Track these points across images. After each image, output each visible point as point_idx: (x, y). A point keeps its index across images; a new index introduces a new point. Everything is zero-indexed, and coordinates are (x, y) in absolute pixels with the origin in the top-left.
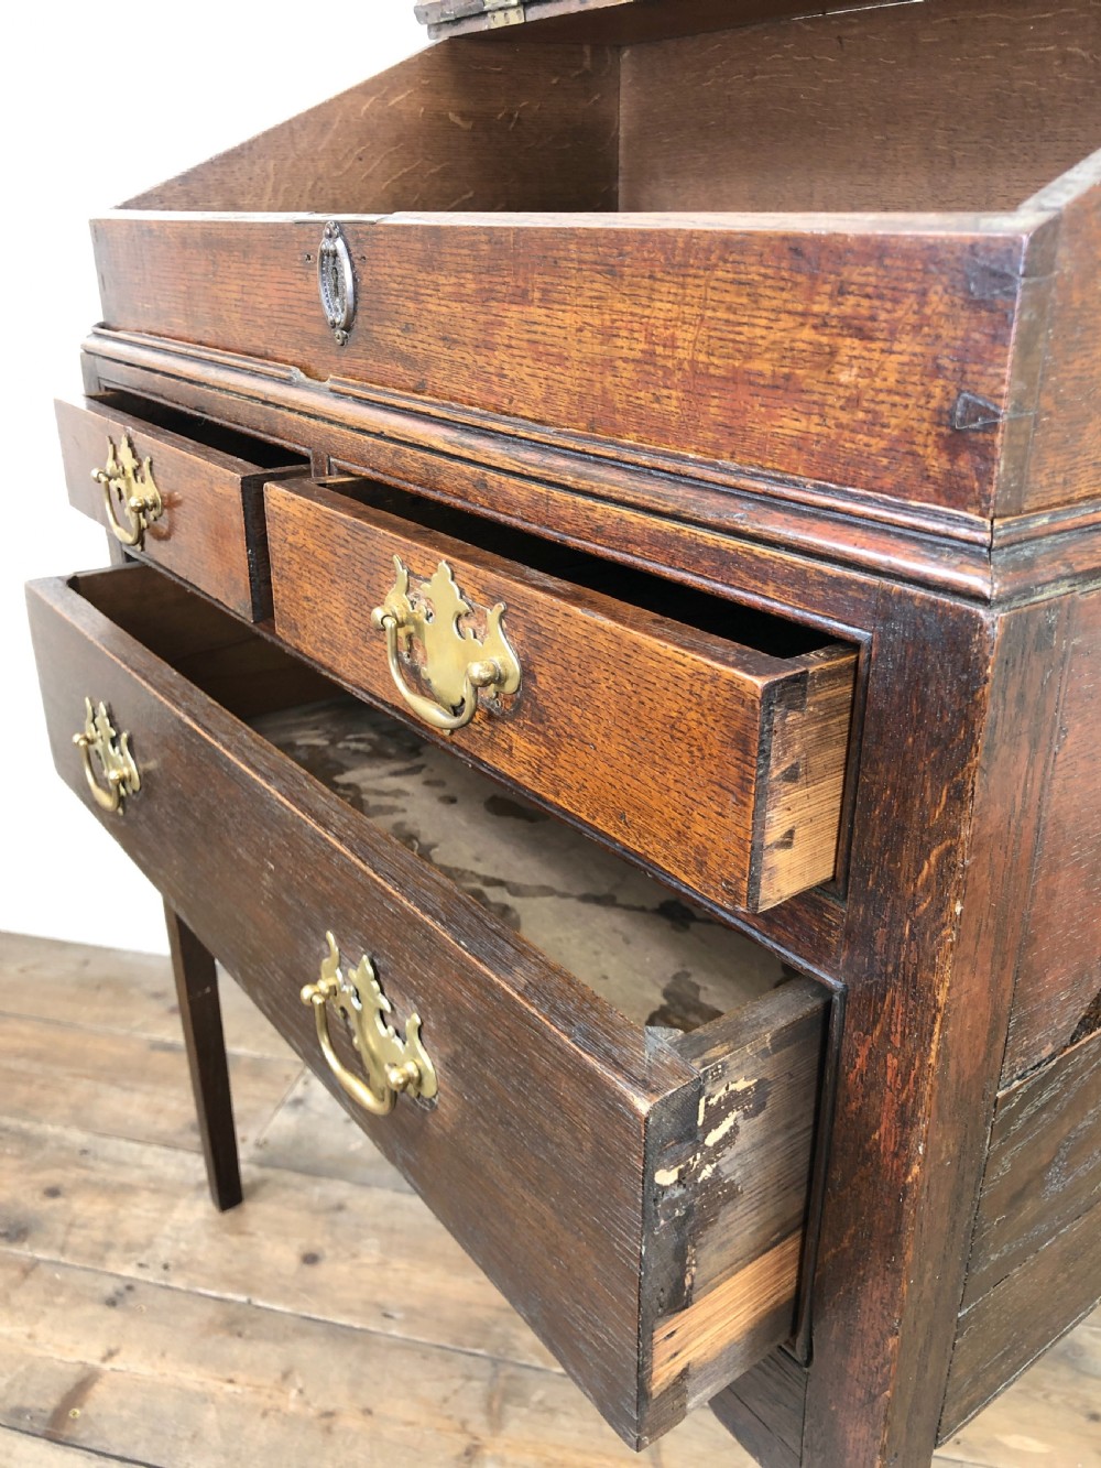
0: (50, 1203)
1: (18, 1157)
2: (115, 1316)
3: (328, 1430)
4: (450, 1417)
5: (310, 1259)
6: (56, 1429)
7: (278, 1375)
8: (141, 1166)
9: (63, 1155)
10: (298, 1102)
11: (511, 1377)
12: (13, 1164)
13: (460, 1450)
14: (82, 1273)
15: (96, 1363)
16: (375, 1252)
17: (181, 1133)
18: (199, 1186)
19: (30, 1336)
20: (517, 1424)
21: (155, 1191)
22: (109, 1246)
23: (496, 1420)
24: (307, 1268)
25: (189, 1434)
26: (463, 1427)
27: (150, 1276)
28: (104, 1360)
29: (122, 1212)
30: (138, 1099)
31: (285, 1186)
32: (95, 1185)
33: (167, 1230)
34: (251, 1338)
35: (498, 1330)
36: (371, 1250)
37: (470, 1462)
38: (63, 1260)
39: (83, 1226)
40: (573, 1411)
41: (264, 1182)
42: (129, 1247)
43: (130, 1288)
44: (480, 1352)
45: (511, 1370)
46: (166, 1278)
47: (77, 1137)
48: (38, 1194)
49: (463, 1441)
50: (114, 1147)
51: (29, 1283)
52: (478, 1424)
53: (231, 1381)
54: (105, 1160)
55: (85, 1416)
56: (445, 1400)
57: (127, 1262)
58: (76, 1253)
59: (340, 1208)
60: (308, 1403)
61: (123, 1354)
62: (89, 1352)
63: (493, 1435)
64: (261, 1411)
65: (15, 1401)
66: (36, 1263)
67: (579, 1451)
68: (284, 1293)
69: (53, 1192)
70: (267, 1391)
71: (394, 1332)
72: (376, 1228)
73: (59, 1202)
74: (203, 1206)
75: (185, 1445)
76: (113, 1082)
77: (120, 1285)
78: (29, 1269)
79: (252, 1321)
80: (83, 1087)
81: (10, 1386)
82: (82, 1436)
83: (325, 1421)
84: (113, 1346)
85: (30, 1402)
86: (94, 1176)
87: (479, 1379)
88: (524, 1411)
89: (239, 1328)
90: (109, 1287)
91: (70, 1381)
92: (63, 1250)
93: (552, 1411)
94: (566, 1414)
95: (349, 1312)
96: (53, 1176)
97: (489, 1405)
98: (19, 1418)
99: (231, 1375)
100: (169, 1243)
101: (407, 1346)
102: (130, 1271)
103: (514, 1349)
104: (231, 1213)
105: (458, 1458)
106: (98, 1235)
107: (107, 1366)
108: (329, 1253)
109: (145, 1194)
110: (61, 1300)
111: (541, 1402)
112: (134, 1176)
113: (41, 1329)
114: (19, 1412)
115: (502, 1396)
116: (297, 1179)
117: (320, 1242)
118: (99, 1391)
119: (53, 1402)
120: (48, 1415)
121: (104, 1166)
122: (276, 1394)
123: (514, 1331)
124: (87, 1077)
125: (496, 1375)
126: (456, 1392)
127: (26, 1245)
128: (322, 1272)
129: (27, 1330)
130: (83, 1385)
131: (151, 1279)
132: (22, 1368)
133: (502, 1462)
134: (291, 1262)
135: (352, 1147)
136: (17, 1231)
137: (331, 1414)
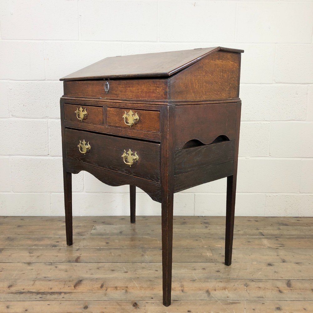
2: (79, 251)
3: (120, 256)
5: (107, 243)
6: (77, 261)
7: (109, 253)
10: (94, 229)
12: (48, 240)
14: (70, 248)
15: (79, 255)
17: (76, 234)
19: (66, 255)
23: (145, 252)
25: (99, 259)
26: (140, 253)
31: (98, 237)
34: (102, 251)
35: (141, 246)
36: (117, 241)
37: (143, 256)
39: (66, 245)
41: (94, 237)
42: (76, 245)
43: (79, 249)
46: (85, 247)
47: (57, 236)
48: (55, 242)
53: (102, 254)
54: (64, 238)
55: (81, 260)
56: (136, 252)
59: (109, 238)
60: (116, 254)
61: (83, 254)
62: (77, 255)
64: (109, 256)
65: (68, 260)
66: (61, 249)
68: (105, 246)
69: (58, 242)
71: (125, 248)
72: (116, 239)
76: (59, 230)
78: (60, 249)
80: (53, 232)
81: (66, 259)
82: (82, 262)
85: (71, 260)
87: (140, 250)
88: (148, 251)
89: (100, 250)
90: (76, 249)
91: (76, 257)
92: (64, 247)
93: (152, 251)
95: (117, 247)
96: (57, 240)
97: (143, 251)
100: (82, 244)
101: (128, 248)
102: (78, 247)
103: (144, 247)
105: (141, 256)
107: (81, 255)
108: (110, 242)
110: (68, 251)
111: (150, 251)
117: (108, 241)
118: (81, 258)
119: (75, 259)
120: (75, 261)
124: (53, 230)
126: (138, 251)
127: (57, 247)
128: (110, 244)
130: (78, 258)
131: (81, 248)
132: (67, 257)
133: (147, 255)
134: (105, 244)
135: (107, 232)
136: (55, 246)
137: (120, 255)
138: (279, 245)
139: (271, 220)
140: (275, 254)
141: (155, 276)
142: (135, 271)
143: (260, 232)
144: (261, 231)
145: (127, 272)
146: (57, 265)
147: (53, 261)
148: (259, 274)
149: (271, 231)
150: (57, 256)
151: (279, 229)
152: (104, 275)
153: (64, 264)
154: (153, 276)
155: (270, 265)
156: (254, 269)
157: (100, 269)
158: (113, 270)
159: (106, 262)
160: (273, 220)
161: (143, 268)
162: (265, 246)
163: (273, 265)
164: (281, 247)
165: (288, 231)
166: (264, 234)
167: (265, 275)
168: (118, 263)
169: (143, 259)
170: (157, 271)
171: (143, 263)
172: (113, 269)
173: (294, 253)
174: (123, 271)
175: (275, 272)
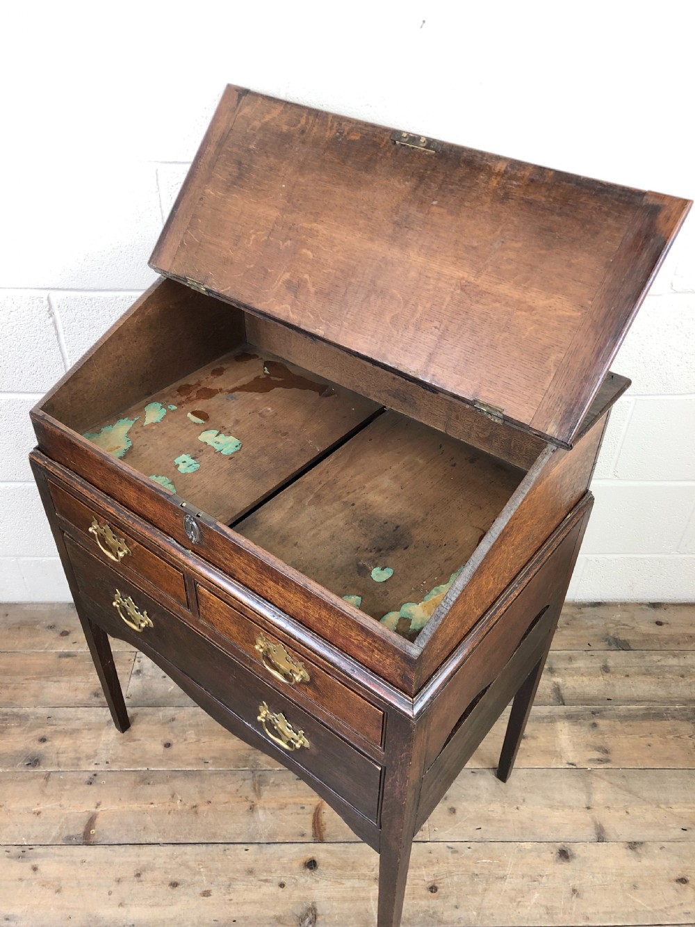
0: (43, 746)
1: (20, 726)
2: (93, 788)
3: (196, 813)
4: (241, 797)
5: (168, 745)
6: (87, 840)
7: (170, 797)
8: (78, 719)
9: (39, 721)
10: (139, 672)
11: (260, 776)
12: (18, 730)
13: (248, 808)
14: (72, 773)
15: (93, 810)
16: (193, 736)
17: (90, 698)
18: (109, 722)
19: (61, 806)
20: (267, 792)
21: (90, 729)
22: (79, 759)
23: (258, 794)
24: (167, 749)
25: (142, 828)
26: (247, 799)
27: (102, 768)
28: (96, 808)
29: (78, 742)
30: (63, 685)
31: (146, 714)
32: (60, 732)
33: (101, 746)
34: (154, 784)
35: (251, 758)
36: (191, 735)
37: (253, 811)
38: (60, 770)
39: (62, 753)
40: (286, 783)
41: (136, 714)
42: (88, 757)
43: (95, 775)
44: (247, 768)
45: (259, 773)
46: (109, 768)
47: (43, 711)
48: (36, 742)
49: (248, 804)
50: (62, 712)
51: (49, 783)
52: (252, 796)
53: (152, 804)
54: (60, 719)
55: (97, 832)
56: (237, 790)
57: (89, 764)
58: (66, 765)
59: (173, 719)
60: (185, 805)
61: (103, 803)
62: (89, 807)
63: (258, 799)
64: (167, 812)
65: (65, 834)
66: (49, 773)
67: (292, 797)
68: (161, 762)
69: (43, 740)
70: (168, 804)
71: (210, 769)
72: (190, 725)
73: (47, 744)
74: (113, 732)
75: (142, 832)
76: (47, 679)
77: (91, 775)
78: (47, 777)
79: (152, 777)
80: (34, 685)
81: (61, 828)
82: (100, 840)
83: (194, 809)
84: (98, 801)
85: (72, 833)
86: (59, 728)
87: (248, 779)
88: (268, 787)
89: (147, 781)
90: (86, 777)
91: (86, 820)
92: (58, 765)
93: (278, 785)
94: (283, 785)
95: (190, 764)
96: (40, 732)
97: (255, 788)
98: (70, 840)
99: (152, 801)
100: (105, 752)
101: (217, 773)
102: (92, 768)
103: (259, 764)
104: (126, 732)
105: (248, 811)
106: (72, 755)
107: (99, 810)
108: (174, 741)
109: (85, 731)
110: (67, 787)
111: (273, 783)
112: (76, 725)
113: (64, 802)
114: (69, 838)
115: (259, 783)
116: (150, 710)
117: (170, 737)
118: (99, 821)
119: (81, 830)
120: (82, 835)
121: (61, 722)
122: (172, 804)
123: (258, 757)
124: (34, 679)
125: (254, 777)
126: (241, 786)
127: (41, 767)
128: (175, 749)
129: (58, 803)
130: (92, 820)
131: (103, 769)
132: (63, 820)
133: (264, 809)
134: (160, 748)
135: (170, 690)
136: (34, 761)
137: (195, 806)
138: (596, 755)
139: (590, 623)
140: (583, 797)
141: (277, 914)
142: (230, 885)
143: (554, 683)
144: (559, 680)
145: (206, 894)
146: (37, 856)
147: (28, 837)
148: (533, 901)
149: (585, 679)
150: (39, 813)
151: (606, 669)
152: (152, 906)
153: (55, 854)
154: (272, 913)
155: (564, 855)
156: (523, 876)
157: (142, 877)
158: (174, 885)
159: (161, 840)
160: (595, 622)
161: (250, 872)
162: (561, 757)
163: (573, 856)
164: (600, 761)
165: (627, 679)
166: (566, 693)
167: (547, 908)
168: (189, 849)
169: (253, 825)
170: (282, 885)
171: (251, 847)
172: (176, 878)
173: (630, 791)
174: (199, 890)
175: (574, 891)
